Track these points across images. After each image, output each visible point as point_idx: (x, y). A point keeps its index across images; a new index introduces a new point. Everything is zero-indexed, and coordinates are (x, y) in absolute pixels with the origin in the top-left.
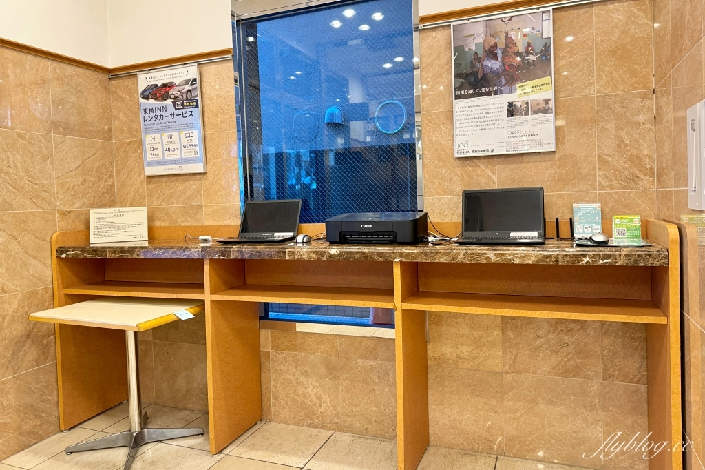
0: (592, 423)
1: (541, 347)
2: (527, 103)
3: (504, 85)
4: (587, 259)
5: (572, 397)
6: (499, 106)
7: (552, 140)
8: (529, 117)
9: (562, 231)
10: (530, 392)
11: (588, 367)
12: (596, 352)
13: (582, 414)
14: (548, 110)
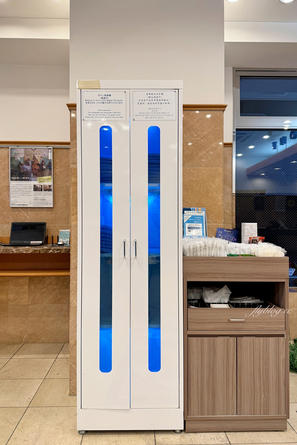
0: (64, 323)
1: (45, 292)
2: (42, 186)
3: (32, 177)
4: (51, 251)
5: (57, 313)
6: (30, 186)
7: (52, 202)
8: (43, 192)
9: (54, 241)
10: (40, 312)
11: (64, 299)
12: (67, 292)
13: (61, 319)
14: (50, 190)
